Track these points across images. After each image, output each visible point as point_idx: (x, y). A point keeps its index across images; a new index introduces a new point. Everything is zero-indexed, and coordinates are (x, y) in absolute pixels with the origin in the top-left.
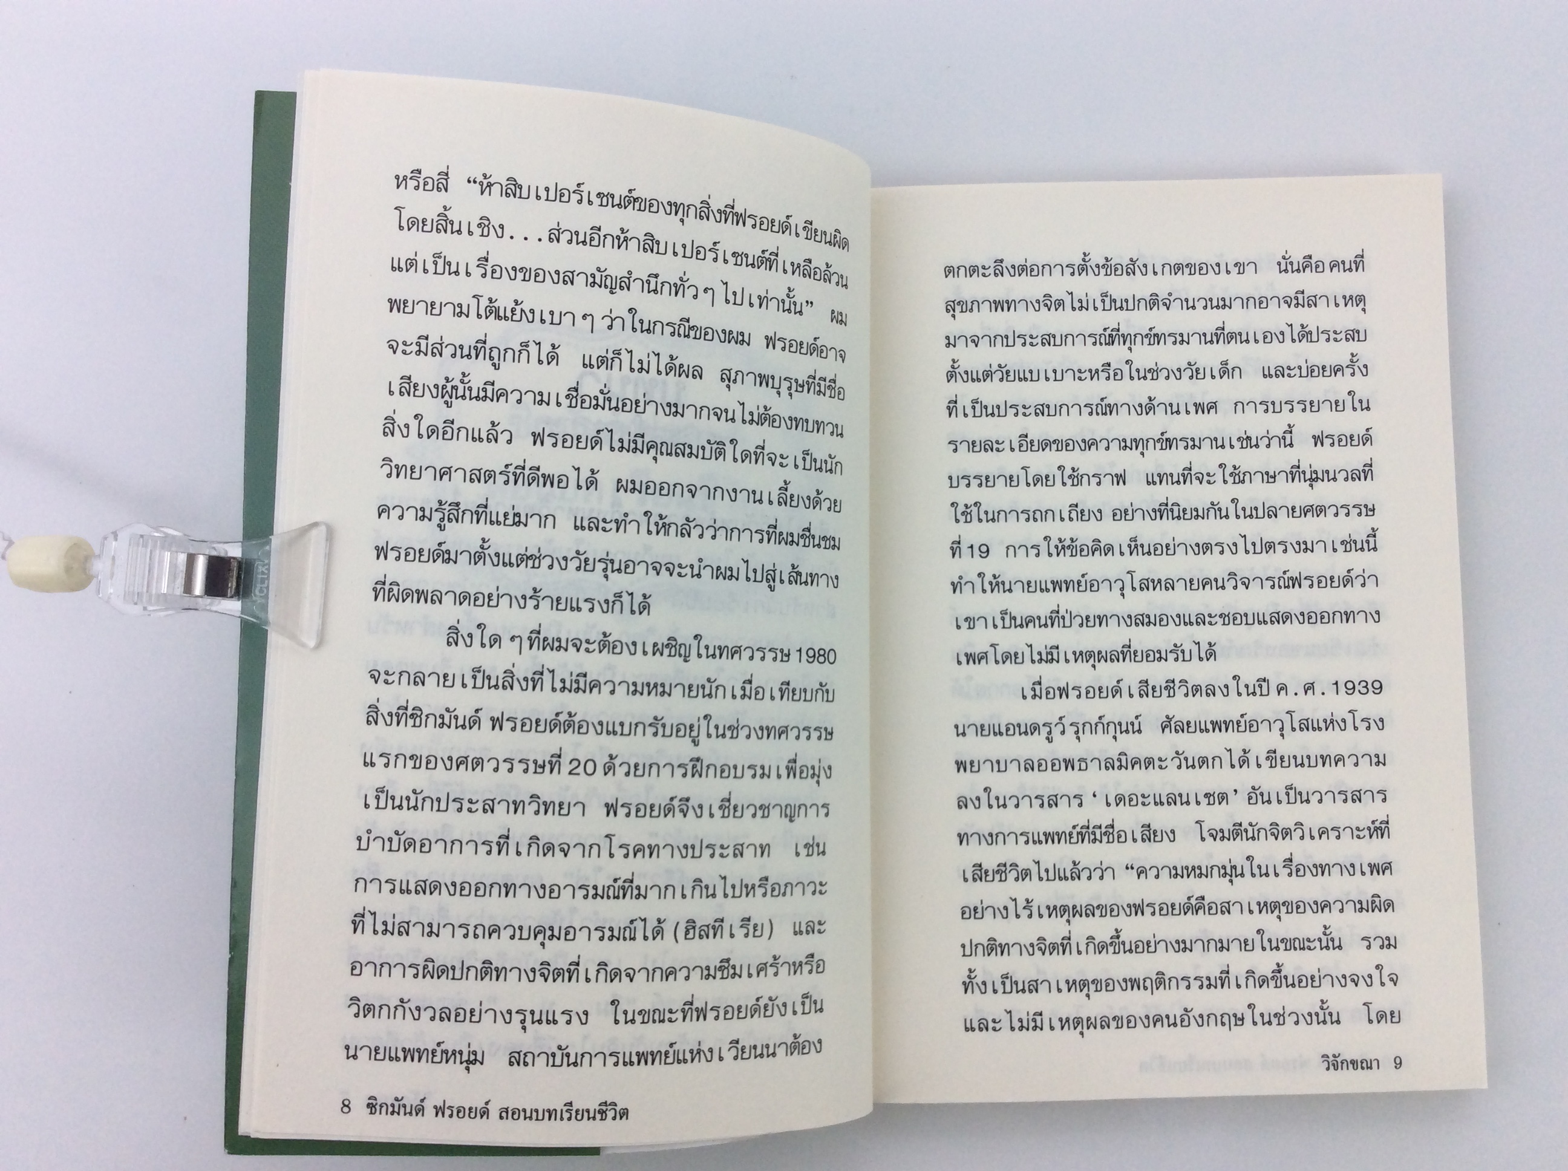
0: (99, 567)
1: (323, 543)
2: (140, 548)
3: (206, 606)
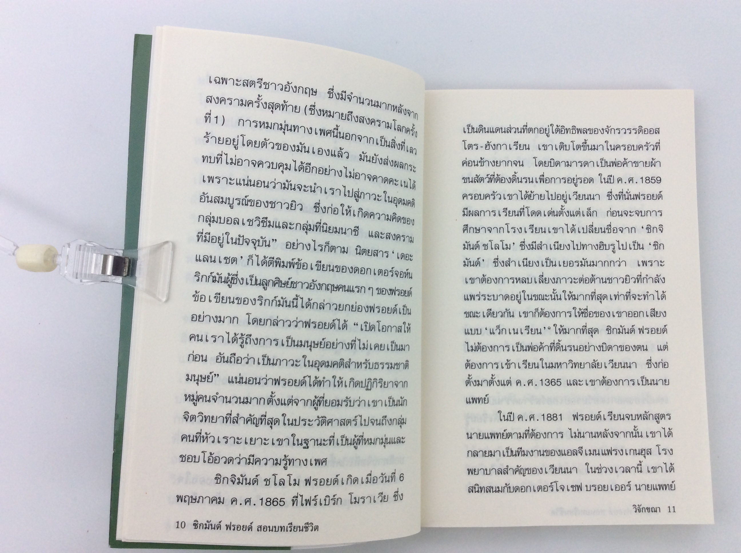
0: (60, 260)
1: (171, 251)
2: (81, 252)
3: (113, 280)
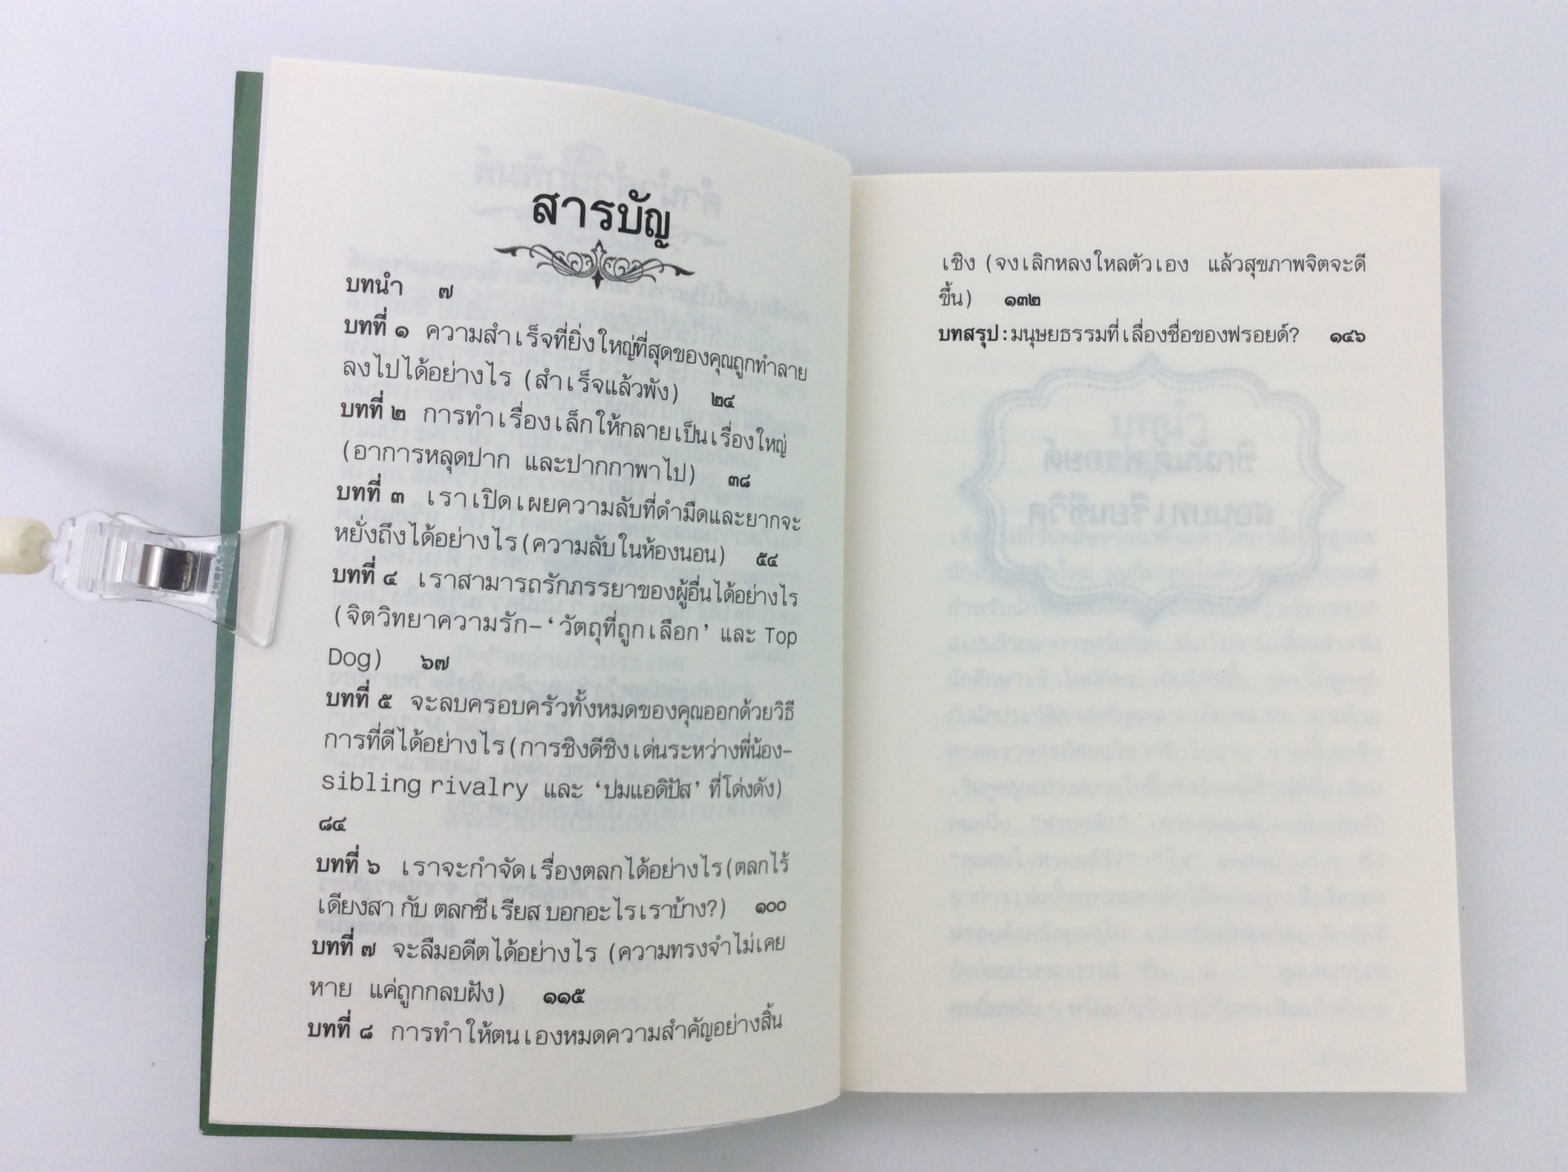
0: (57, 551)
1: (281, 542)
2: (97, 536)
3: (160, 598)
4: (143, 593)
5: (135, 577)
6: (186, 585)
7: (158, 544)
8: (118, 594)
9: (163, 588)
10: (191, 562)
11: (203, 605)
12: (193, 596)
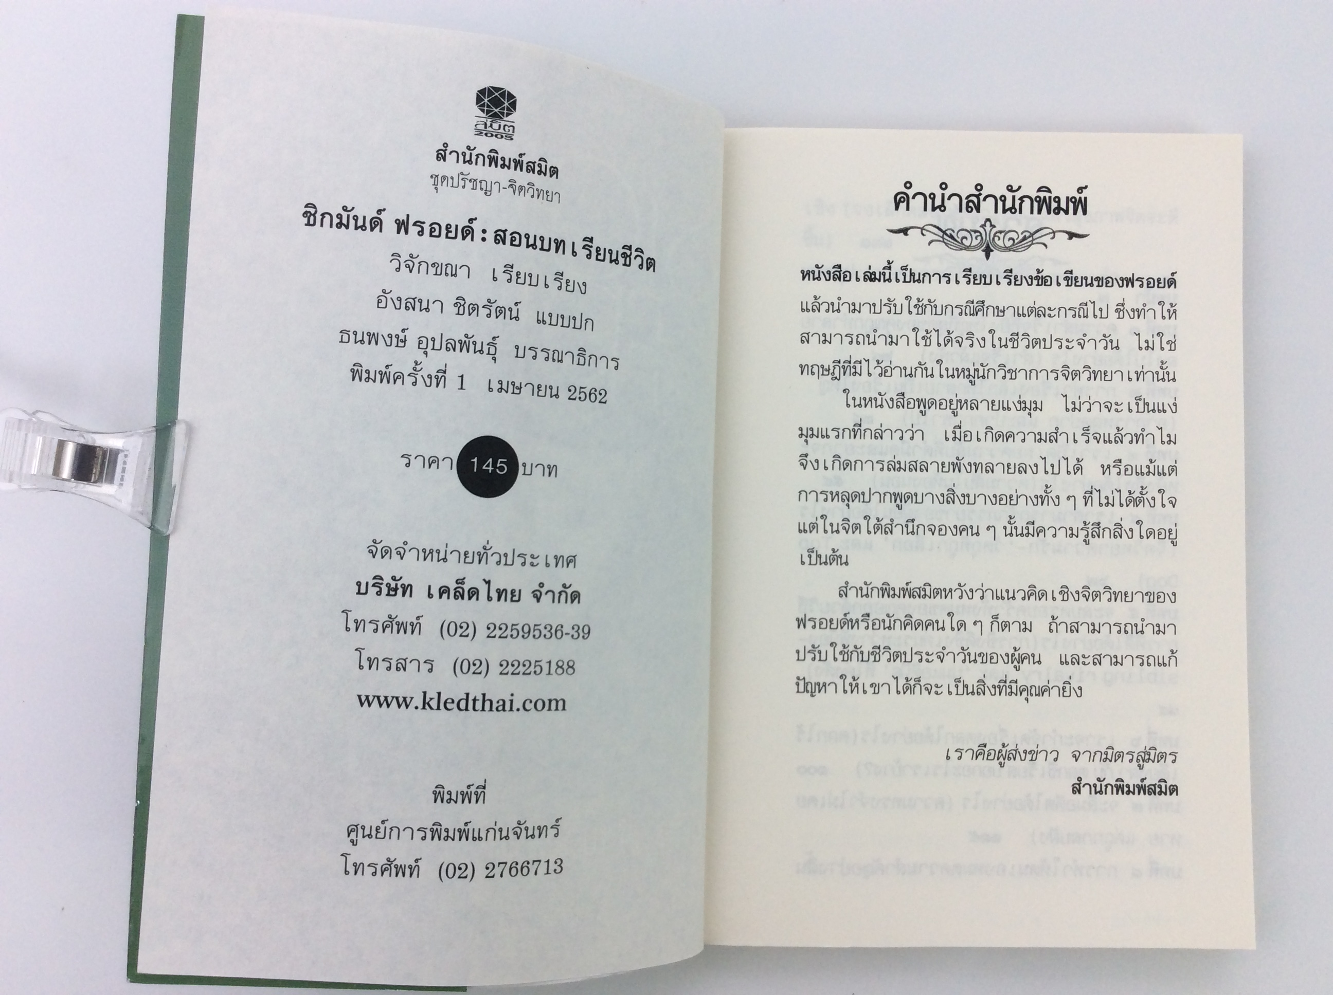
4: (56, 484)
5: (51, 471)
6: (95, 477)
7: (71, 439)
8: (35, 485)
9: (75, 480)
10: (100, 457)
11: (110, 496)
12: (101, 487)
